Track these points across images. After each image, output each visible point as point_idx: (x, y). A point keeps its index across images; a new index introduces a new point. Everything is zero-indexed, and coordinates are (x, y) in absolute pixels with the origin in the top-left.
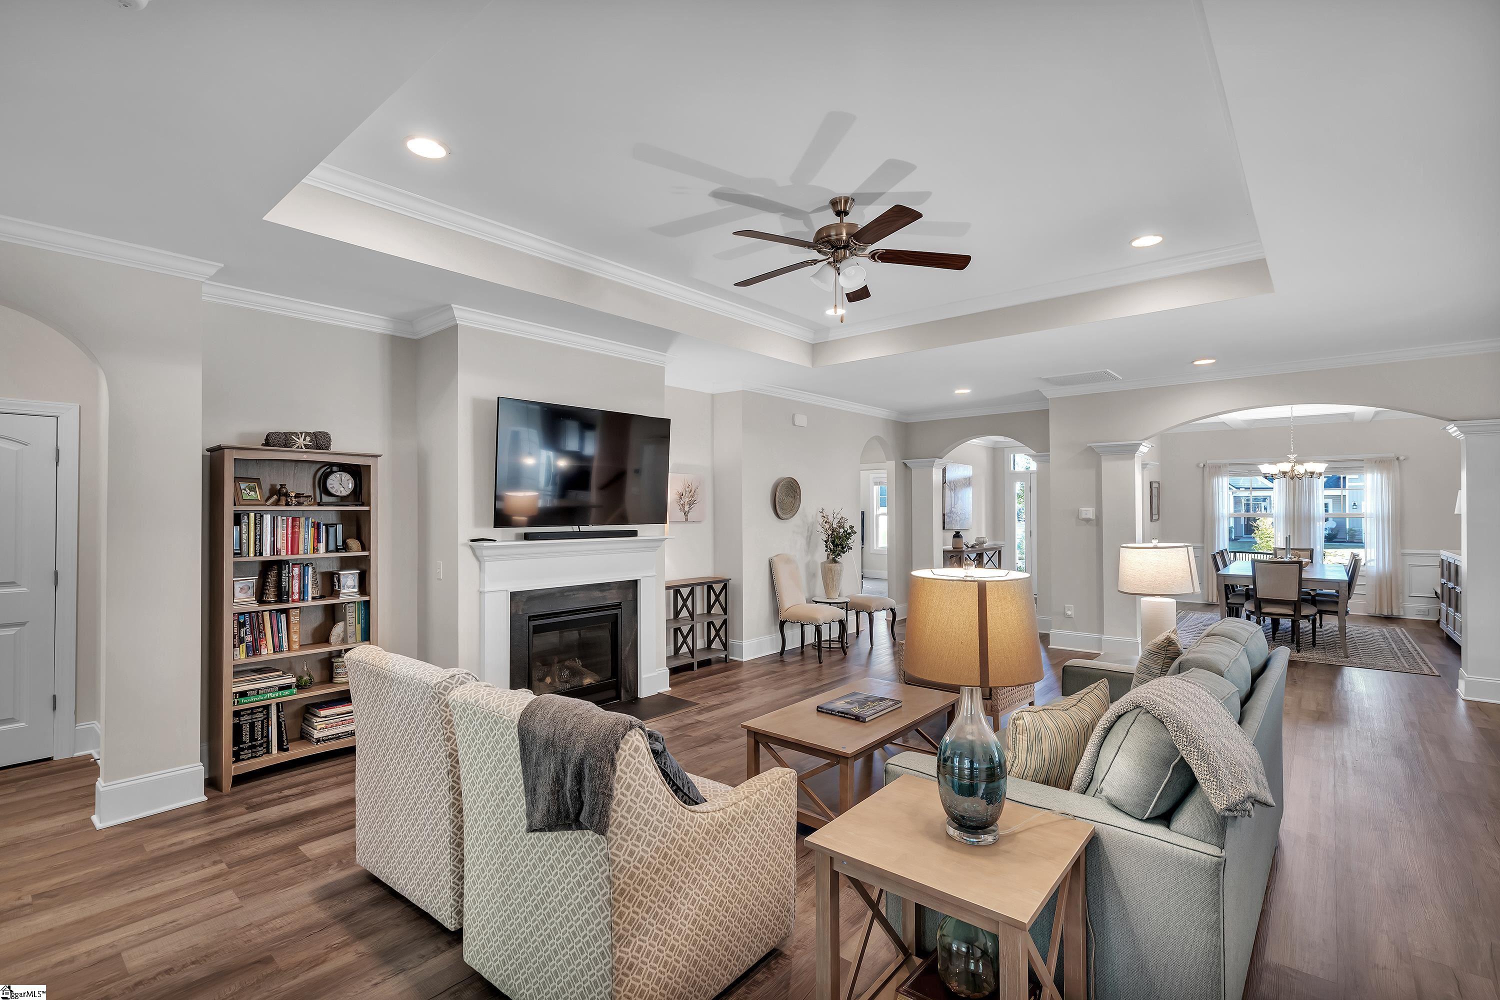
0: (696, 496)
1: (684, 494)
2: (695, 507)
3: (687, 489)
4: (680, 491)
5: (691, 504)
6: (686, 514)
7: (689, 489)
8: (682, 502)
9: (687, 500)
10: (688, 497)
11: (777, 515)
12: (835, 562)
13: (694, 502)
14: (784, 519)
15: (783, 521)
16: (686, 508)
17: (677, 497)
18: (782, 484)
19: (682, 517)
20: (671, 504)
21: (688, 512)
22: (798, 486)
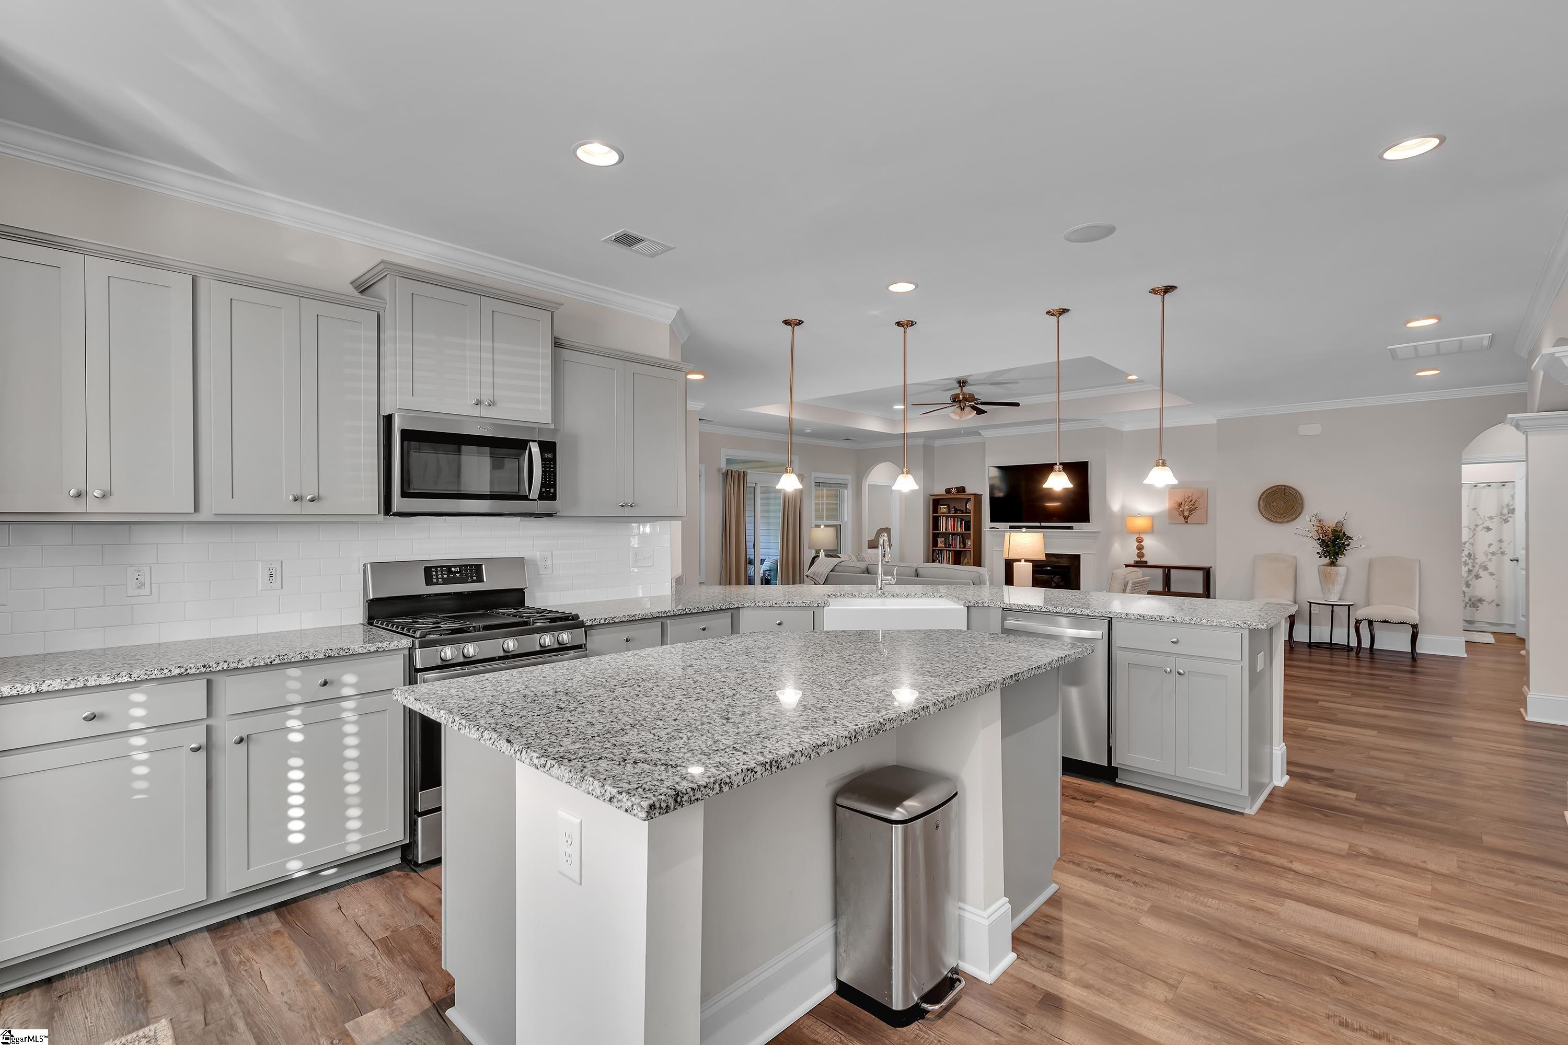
0: (1197, 504)
1: (1183, 503)
2: (1196, 513)
3: (1187, 499)
4: (1179, 502)
5: (1191, 511)
6: (1186, 518)
7: (1189, 500)
8: (1181, 509)
9: (1187, 507)
10: (1188, 505)
11: (1267, 519)
12: (1335, 566)
13: (1194, 509)
14: (1278, 522)
15: (1276, 524)
16: (1186, 514)
17: (1176, 506)
18: (1269, 491)
19: (1183, 520)
20: (1170, 510)
21: (1188, 516)
22: (1298, 493)
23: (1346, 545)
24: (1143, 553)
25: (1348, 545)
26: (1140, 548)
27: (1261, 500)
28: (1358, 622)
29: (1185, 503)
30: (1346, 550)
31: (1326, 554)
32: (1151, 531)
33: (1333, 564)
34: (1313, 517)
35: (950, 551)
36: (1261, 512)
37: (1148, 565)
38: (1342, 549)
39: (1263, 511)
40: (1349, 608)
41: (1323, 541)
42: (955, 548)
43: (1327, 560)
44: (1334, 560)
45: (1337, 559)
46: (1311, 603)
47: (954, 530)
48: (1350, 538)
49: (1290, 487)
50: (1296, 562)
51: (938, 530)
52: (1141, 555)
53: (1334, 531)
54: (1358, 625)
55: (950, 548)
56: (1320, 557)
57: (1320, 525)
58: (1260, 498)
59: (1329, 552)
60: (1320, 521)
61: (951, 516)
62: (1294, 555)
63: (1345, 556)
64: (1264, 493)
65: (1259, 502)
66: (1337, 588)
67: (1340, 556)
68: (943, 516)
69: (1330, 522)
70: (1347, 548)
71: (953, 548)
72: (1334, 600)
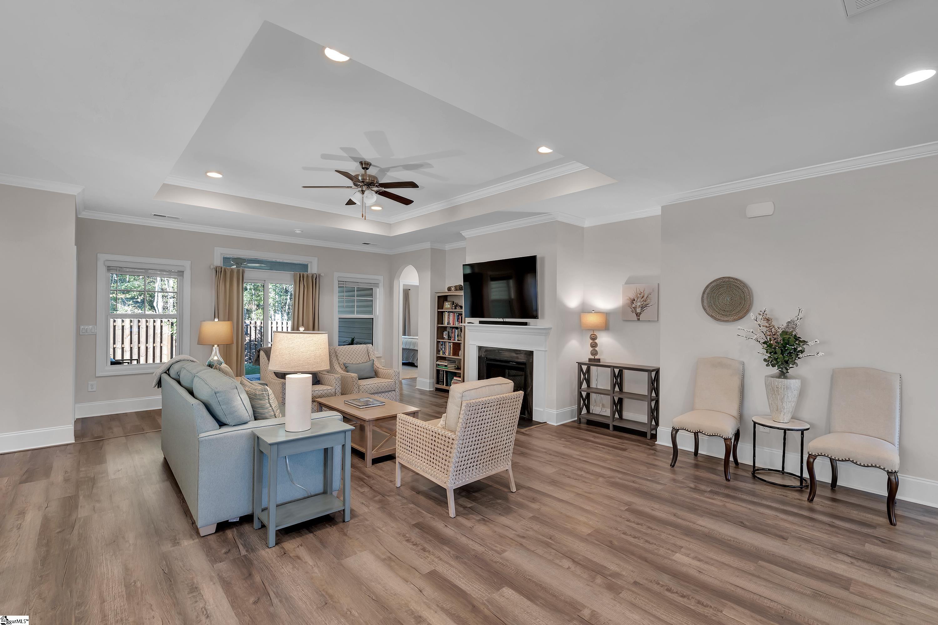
0: (649, 300)
1: (636, 299)
2: (647, 310)
3: (639, 295)
4: (632, 298)
5: (643, 307)
6: (638, 315)
7: (642, 296)
8: (634, 306)
9: (639, 304)
10: (640, 302)
11: (712, 316)
12: (786, 378)
13: (646, 306)
14: (723, 321)
15: (722, 323)
16: (638, 310)
17: (629, 302)
18: (713, 284)
19: (634, 317)
20: (624, 307)
21: (640, 313)
22: (745, 285)
23: (799, 351)
24: (596, 351)
25: (802, 352)
26: (594, 345)
27: (705, 295)
28: (812, 457)
29: (637, 299)
30: (799, 358)
31: (772, 361)
32: (606, 327)
33: (783, 375)
34: (760, 314)
35: (450, 342)
36: (705, 309)
37: (601, 364)
38: (794, 356)
39: (707, 307)
40: (802, 434)
41: (770, 346)
42: (454, 340)
43: (775, 370)
44: (785, 371)
45: (787, 369)
46: (755, 423)
47: (454, 325)
48: (805, 342)
49: (736, 279)
50: (744, 370)
51: (442, 324)
52: (594, 353)
53: (784, 333)
54: (812, 460)
55: (451, 340)
56: (767, 365)
57: (768, 325)
58: (704, 293)
59: (776, 359)
60: (768, 320)
61: (452, 312)
62: (742, 360)
63: (797, 366)
64: (707, 287)
65: (703, 297)
66: (789, 406)
67: (791, 366)
68: (446, 311)
69: (781, 323)
70: (801, 355)
71: (453, 340)
72: (784, 421)
